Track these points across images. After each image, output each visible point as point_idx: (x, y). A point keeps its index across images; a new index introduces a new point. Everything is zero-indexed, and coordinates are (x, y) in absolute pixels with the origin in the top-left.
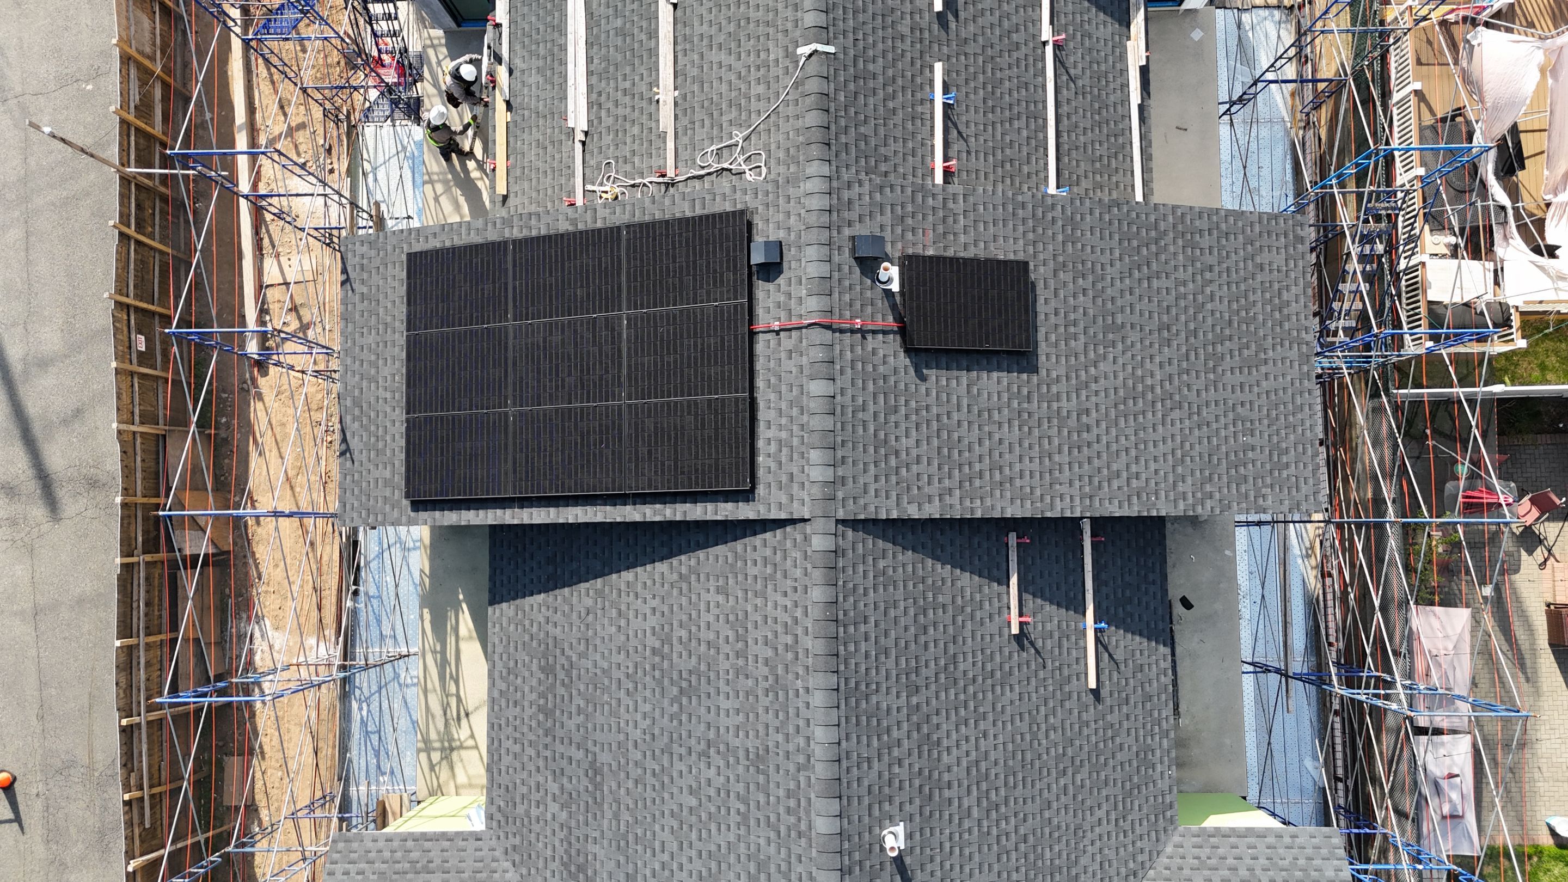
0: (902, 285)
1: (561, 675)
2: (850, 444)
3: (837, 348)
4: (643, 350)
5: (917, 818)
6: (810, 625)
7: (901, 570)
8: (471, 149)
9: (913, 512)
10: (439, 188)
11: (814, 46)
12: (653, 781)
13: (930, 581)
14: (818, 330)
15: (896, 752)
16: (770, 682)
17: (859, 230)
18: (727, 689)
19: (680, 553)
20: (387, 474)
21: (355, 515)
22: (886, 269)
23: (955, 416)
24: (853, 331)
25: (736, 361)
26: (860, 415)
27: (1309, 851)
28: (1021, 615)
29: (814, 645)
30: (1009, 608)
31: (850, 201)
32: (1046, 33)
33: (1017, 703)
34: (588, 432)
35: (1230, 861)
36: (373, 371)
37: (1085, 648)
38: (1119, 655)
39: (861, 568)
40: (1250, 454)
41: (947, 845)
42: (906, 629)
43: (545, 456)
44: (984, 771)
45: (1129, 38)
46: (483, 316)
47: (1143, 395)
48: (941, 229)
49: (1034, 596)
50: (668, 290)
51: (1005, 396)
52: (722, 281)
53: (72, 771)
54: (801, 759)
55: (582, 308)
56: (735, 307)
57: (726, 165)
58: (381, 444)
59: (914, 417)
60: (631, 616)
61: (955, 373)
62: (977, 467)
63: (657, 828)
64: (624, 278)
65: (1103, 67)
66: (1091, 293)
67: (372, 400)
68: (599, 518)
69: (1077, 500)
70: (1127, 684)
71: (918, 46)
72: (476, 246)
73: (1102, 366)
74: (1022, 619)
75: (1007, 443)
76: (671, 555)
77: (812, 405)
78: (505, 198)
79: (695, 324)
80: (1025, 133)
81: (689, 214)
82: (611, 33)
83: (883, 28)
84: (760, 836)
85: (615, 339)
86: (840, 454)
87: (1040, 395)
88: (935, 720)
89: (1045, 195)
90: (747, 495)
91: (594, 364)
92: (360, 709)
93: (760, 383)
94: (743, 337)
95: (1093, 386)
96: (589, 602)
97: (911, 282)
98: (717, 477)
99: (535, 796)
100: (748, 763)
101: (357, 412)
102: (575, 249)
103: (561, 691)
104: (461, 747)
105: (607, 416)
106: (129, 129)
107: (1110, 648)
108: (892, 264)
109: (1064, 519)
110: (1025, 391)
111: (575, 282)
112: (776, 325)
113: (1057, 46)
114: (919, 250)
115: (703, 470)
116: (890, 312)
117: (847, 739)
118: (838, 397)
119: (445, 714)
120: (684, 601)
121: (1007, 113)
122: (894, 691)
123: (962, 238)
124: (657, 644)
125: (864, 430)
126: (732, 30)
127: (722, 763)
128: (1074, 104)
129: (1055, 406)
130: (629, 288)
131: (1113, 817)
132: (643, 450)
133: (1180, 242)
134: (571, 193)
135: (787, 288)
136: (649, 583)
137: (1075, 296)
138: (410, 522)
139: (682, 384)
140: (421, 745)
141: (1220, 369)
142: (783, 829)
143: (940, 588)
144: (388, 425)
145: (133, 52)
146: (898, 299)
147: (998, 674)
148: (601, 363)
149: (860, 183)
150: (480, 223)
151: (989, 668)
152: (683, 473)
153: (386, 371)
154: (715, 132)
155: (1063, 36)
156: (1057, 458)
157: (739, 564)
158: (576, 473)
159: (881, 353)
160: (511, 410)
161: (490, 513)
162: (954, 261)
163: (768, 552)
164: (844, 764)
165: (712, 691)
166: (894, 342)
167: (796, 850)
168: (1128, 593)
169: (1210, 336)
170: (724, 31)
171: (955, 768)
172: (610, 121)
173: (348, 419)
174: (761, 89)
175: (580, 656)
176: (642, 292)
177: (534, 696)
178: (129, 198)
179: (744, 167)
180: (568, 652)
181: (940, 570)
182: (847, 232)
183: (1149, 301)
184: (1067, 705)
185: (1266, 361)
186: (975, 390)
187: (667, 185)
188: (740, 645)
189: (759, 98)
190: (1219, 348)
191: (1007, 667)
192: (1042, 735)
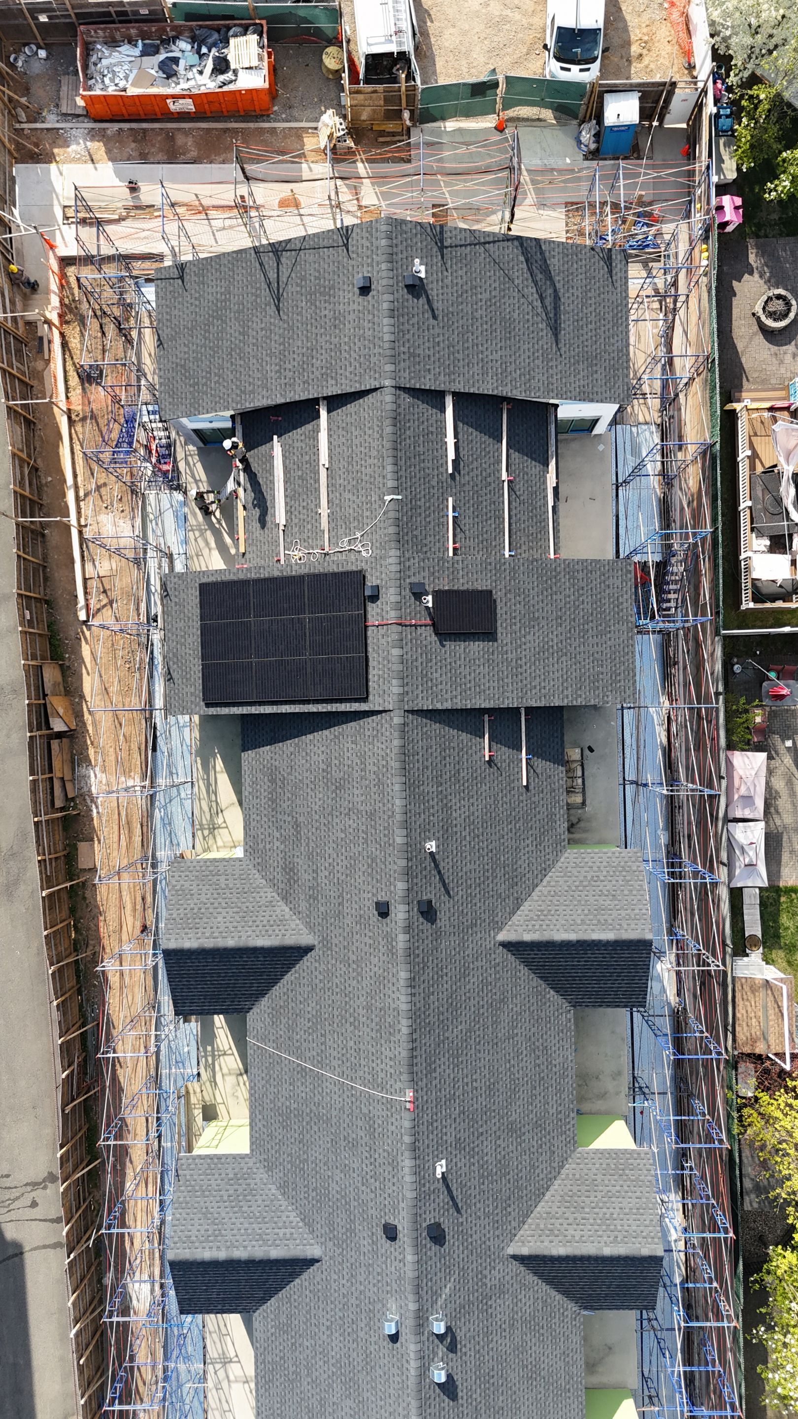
0: (433, 604)
1: (279, 783)
2: (410, 677)
3: (404, 633)
4: (316, 633)
5: (441, 839)
6: (393, 756)
7: (434, 732)
9: (439, 706)
11: (392, 496)
12: (324, 828)
13: (447, 737)
14: (395, 626)
15: (431, 811)
16: (376, 781)
17: (414, 580)
18: (357, 785)
19: (335, 726)
20: (192, 690)
22: (426, 598)
23: (458, 663)
24: (411, 626)
25: (359, 639)
26: (415, 663)
27: (626, 859)
28: (490, 751)
29: (395, 765)
30: (484, 749)
31: (409, 567)
32: (504, 476)
33: (488, 791)
34: (291, 671)
35: (590, 864)
36: (183, 640)
37: (521, 767)
38: (539, 771)
39: (415, 731)
40: (601, 676)
41: (455, 852)
42: (436, 758)
43: (270, 682)
44: (472, 820)
45: (547, 473)
46: (238, 615)
47: (548, 650)
48: (451, 577)
49: (497, 743)
50: (327, 605)
51: (481, 653)
52: (352, 603)
54: (390, 813)
55: (286, 612)
56: (358, 614)
57: (353, 548)
58: (188, 676)
59: (439, 664)
60: (312, 755)
61: (458, 643)
62: (468, 685)
63: (327, 848)
64: (306, 600)
65: (534, 489)
66: (523, 603)
67: (183, 654)
68: (297, 710)
69: (516, 699)
70: (542, 784)
71: (441, 491)
72: (234, 581)
73: (528, 637)
74: (491, 754)
75: (482, 674)
76: (330, 727)
77: (393, 659)
78: (244, 554)
79: (340, 622)
80: (493, 526)
81: (336, 570)
82: (296, 478)
83: (424, 484)
84: (373, 848)
85: (303, 628)
86: (405, 681)
87: (498, 652)
88: (449, 797)
89: (502, 556)
90: (365, 700)
91: (293, 639)
92: (160, 811)
93: (370, 649)
94: (362, 628)
95: (524, 647)
96: (292, 749)
97: (437, 602)
98: (351, 691)
99: (268, 839)
100: (367, 817)
101: (175, 660)
102: (284, 587)
103: (279, 790)
104: (219, 827)
105: (300, 664)
106: (17, 495)
107: (534, 767)
108: (429, 594)
109: (510, 708)
110: (491, 650)
111: (283, 600)
112: (377, 623)
113: (510, 482)
114: (441, 588)
115: (345, 689)
116: (428, 616)
117: (410, 804)
118: (405, 656)
119: (210, 811)
120: (337, 747)
121: (485, 517)
122: (431, 784)
123: (461, 581)
124: (325, 767)
125: (417, 670)
126: (354, 484)
127: (355, 818)
128: (518, 509)
129: (505, 656)
130: (309, 604)
131: (534, 843)
132: (317, 680)
133: (567, 577)
134: (278, 554)
135: (381, 606)
136: (320, 740)
137: (515, 605)
139: (334, 649)
140: (198, 827)
141: (586, 637)
142: (383, 844)
143: (452, 740)
144: (192, 666)
145: (16, 451)
146: (432, 610)
147: (479, 778)
148: (296, 639)
149: (414, 558)
151: (475, 775)
152: (335, 690)
153: (189, 640)
154: (347, 531)
155: (513, 476)
156: (506, 680)
157: (362, 730)
158: (286, 690)
159: (424, 635)
160: (254, 660)
161: (245, 708)
162: (457, 592)
163: (375, 725)
164: (409, 815)
165: (350, 786)
166: (430, 630)
167: (388, 852)
168: (543, 742)
169: (582, 621)
170: (351, 484)
171: (459, 819)
172: (297, 521)
173: (171, 664)
174: (368, 513)
175: (288, 774)
176: (315, 606)
177: (266, 793)
178: (20, 536)
179: (361, 549)
180: (282, 772)
181: (452, 732)
182: (408, 581)
183: (552, 606)
184: (512, 792)
185: (610, 632)
186: (467, 651)
187: (325, 554)
188: (363, 766)
189: (367, 517)
190: (586, 626)
191: (483, 775)
192: (500, 805)
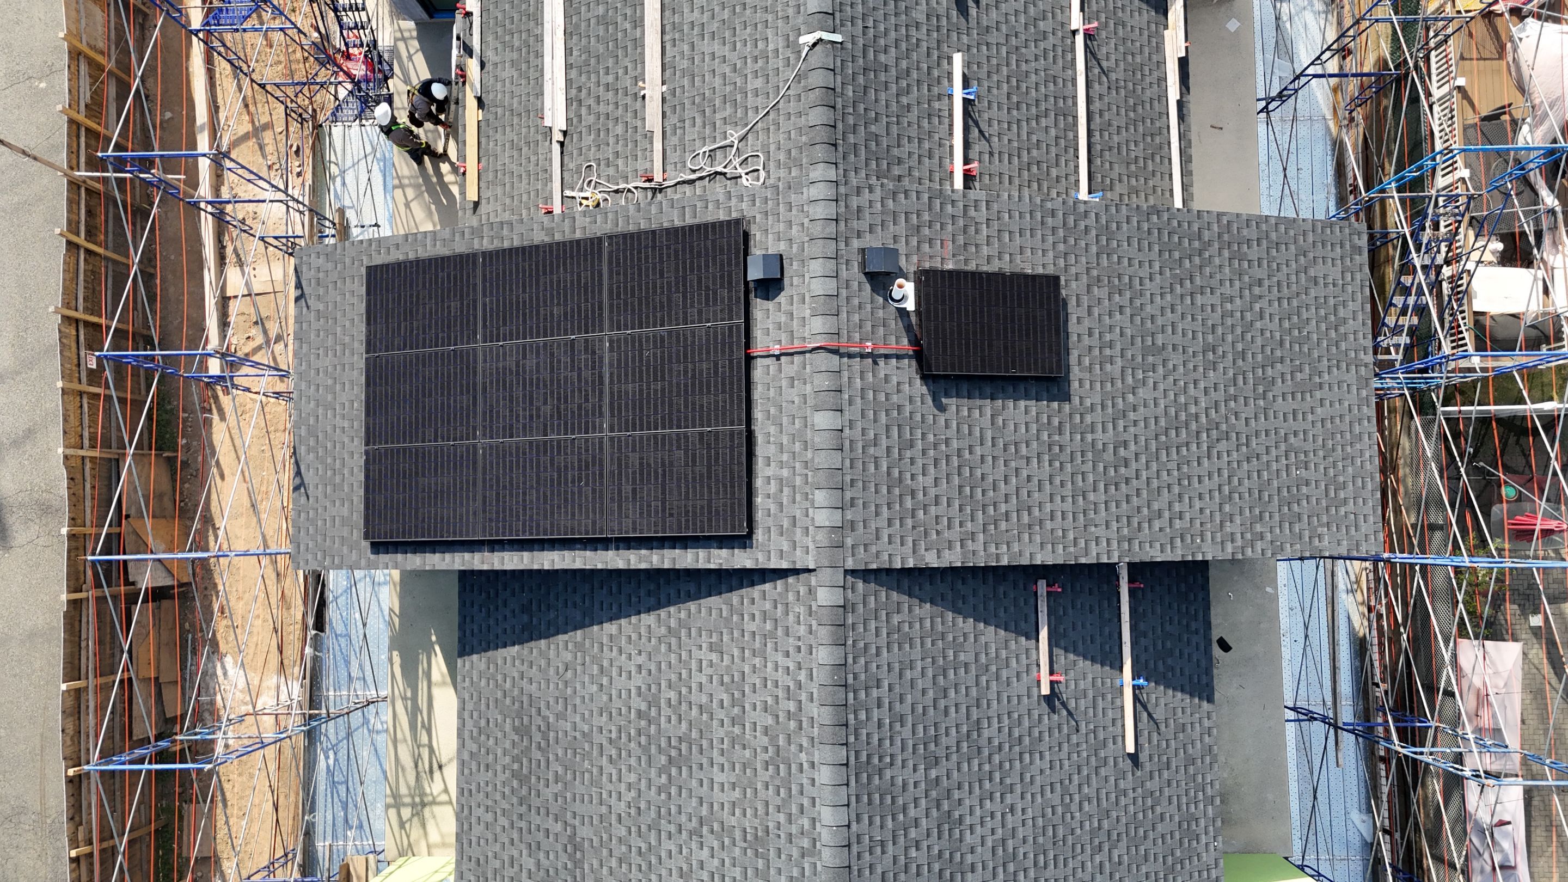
0: (918, 303)
1: (537, 737)
2: (860, 484)
3: (845, 374)
4: (626, 375)
6: (815, 691)
7: (917, 625)
8: (445, 150)
9: (932, 560)
10: (410, 193)
11: (818, 35)
12: (639, 860)
13: (950, 637)
14: (823, 355)
15: (913, 833)
16: (770, 754)
17: (870, 241)
18: (722, 760)
19: (669, 603)
20: (345, 511)
21: (310, 557)
22: (900, 287)
23: (978, 451)
24: (863, 356)
25: (732, 389)
26: (872, 450)
28: (1051, 672)
29: (820, 713)
30: (1038, 665)
31: (859, 209)
32: (1076, 21)
33: (1048, 772)
34: (566, 467)
36: (330, 397)
37: (1122, 707)
38: (1159, 714)
39: (872, 625)
40: (1304, 490)
42: (924, 692)
43: (518, 495)
44: (1011, 850)
45: (1166, 27)
46: (449, 338)
47: (1187, 424)
48: (961, 240)
49: (1066, 650)
50: (655, 308)
51: (1034, 428)
52: (715, 300)
53: (23, 818)
54: (806, 843)
55: (559, 329)
56: (730, 328)
57: (720, 169)
58: (338, 479)
59: (932, 452)
60: (614, 674)
61: (978, 402)
62: (1003, 508)
64: (605, 296)
65: (1138, 59)
66: (1128, 311)
67: (329, 429)
68: (578, 565)
69: (1115, 544)
70: (1168, 747)
71: (935, 34)
72: (443, 258)
73: (1141, 392)
74: (1054, 678)
75: (1035, 480)
76: (658, 606)
77: (817, 440)
78: (476, 205)
79: (685, 347)
80: (1053, 132)
81: (678, 223)
82: (593, 21)
83: (896, 15)
85: (596, 364)
86: (848, 495)
87: (1073, 426)
88: (956, 795)
89: (1077, 202)
90: (744, 540)
91: (573, 391)
92: (327, 758)
93: (758, 414)
94: (739, 363)
95: (1132, 416)
96: (568, 657)
97: (928, 302)
98: (710, 520)
99: (509, 872)
100: (745, 845)
101: (312, 442)
102: (551, 262)
103: (536, 754)
104: (434, 803)
105: (586, 450)
106: (79, 129)
107: (1149, 706)
108: (907, 279)
109: (1099, 566)
110: (1056, 421)
111: (552, 299)
112: (776, 349)
113: (1088, 36)
114: (937, 265)
115: (695, 513)
116: (904, 334)
117: (858, 822)
118: (847, 431)
119: (416, 766)
120: (673, 658)
121: (1034, 110)
122: (910, 764)
123: (985, 250)
124: (643, 707)
125: (876, 468)
126: (726, 17)
127: (716, 844)
128: (1106, 100)
129: (1089, 437)
130: (611, 306)
132: (627, 488)
133: (1226, 253)
134: (548, 199)
135: (789, 308)
136: (634, 636)
137: (1110, 314)
138: (371, 566)
139: (670, 414)
140: (390, 800)
141: (1270, 395)
143: (962, 645)
144: (346, 456)
145: (84, 47)
146: (914, 319)
147: (1027, 740)
148: (580, 390)
149: (871, 191)
150: (447, 233)
151: (1016, 734)
152: (671, 515)
153: (344, 398)
154: (708, 131)
155: (1095, 24)
156: (1091, 496)
157: (735, 618)
158: (552, 513)
159: (894, 380)
160: (482, 442)
161: (458, 557)
162: (976, 277)
163: (768, 606)
164: (855, 849)
165: (705, 761)
166: (909, 368)
168: (1169, 644)
169: (1259, 357)
170: (717, 19)
171: (979, 849)
172: (592, 119)
173: (302, 450)
174: (759, 83)
175: (557, 716)
176: (626, 310)
177: (507, 760)
178: (79, 204)
179: (740, 170)
180: (545, 712)
181: (961, 625)
182: (856, 244)
183: (1193, 319)
184: (1103, 772)
185: (1321, 386)
186: (1000, 421)
187: (654, 190)
188: (736, 710)
189: (756, 93)
190: (1269, 371)
191: (1036, 733)
192: (1075, 807)
